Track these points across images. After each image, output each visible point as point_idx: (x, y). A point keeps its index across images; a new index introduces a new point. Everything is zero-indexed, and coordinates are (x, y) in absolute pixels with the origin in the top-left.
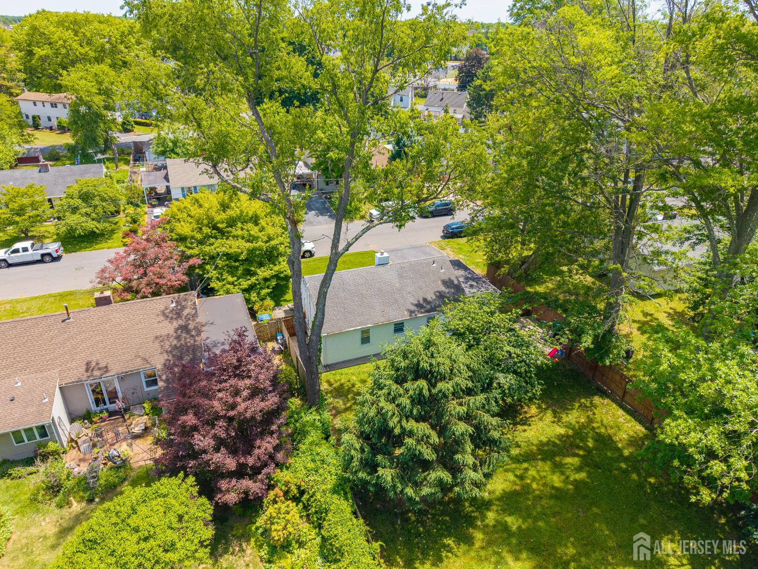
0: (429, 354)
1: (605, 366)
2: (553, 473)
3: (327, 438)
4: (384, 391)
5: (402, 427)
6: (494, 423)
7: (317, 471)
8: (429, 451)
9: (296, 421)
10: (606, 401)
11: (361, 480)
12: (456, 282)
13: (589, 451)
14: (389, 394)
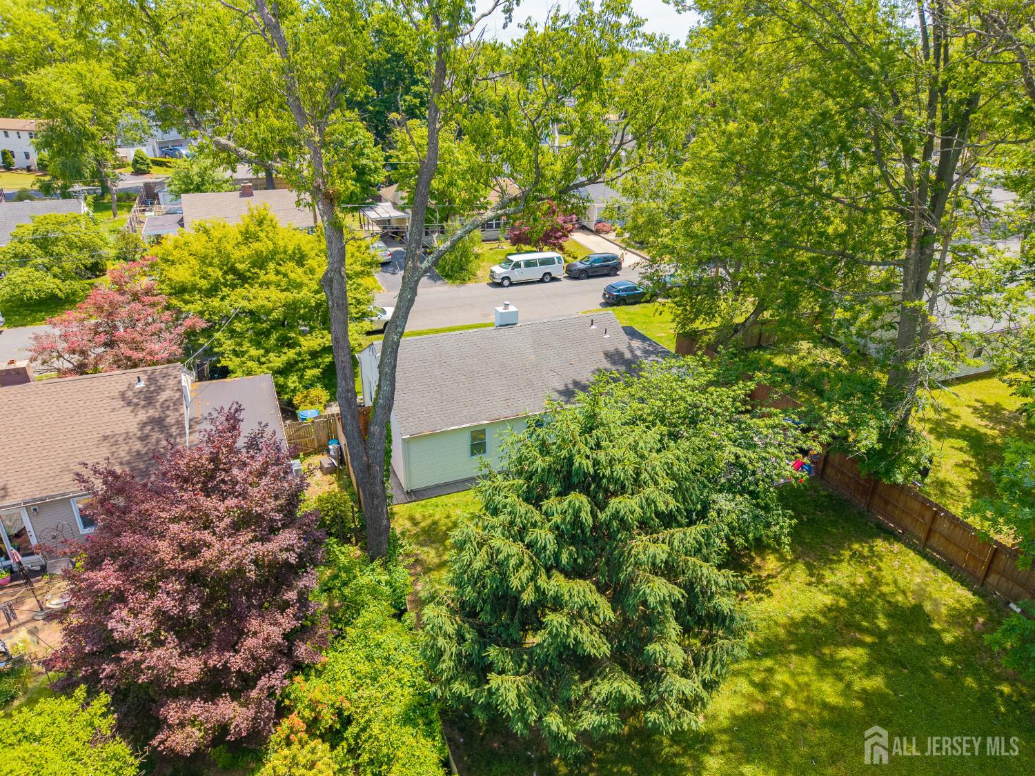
0: (592, 443)
1: (895, 485)
2: (821, 676)
3: (399, 615)
4: (501, 518)
5: (537, 589)
6: (722, 581)
7: (374, 679)
8: (595, 638)
9: (345, 584)
10: (897, 547)
11: (459, 698)
12: (628, 355)
13: (881, 635)
14: (512, 523)
